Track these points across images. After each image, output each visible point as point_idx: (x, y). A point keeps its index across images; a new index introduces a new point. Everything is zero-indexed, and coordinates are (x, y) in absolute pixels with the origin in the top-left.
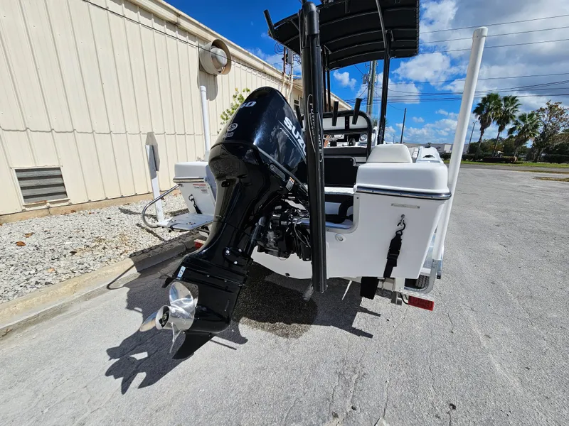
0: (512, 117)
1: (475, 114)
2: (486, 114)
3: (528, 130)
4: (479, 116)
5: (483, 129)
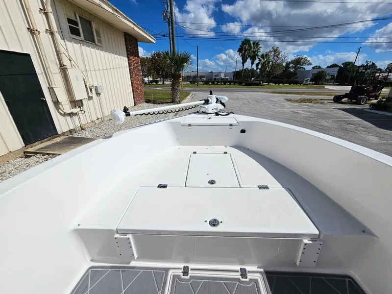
0: (258, 55)
1: (238, 53)
2: (245, 52)
3: (265, 65)
4: (241, 54)
5: (243, 63)
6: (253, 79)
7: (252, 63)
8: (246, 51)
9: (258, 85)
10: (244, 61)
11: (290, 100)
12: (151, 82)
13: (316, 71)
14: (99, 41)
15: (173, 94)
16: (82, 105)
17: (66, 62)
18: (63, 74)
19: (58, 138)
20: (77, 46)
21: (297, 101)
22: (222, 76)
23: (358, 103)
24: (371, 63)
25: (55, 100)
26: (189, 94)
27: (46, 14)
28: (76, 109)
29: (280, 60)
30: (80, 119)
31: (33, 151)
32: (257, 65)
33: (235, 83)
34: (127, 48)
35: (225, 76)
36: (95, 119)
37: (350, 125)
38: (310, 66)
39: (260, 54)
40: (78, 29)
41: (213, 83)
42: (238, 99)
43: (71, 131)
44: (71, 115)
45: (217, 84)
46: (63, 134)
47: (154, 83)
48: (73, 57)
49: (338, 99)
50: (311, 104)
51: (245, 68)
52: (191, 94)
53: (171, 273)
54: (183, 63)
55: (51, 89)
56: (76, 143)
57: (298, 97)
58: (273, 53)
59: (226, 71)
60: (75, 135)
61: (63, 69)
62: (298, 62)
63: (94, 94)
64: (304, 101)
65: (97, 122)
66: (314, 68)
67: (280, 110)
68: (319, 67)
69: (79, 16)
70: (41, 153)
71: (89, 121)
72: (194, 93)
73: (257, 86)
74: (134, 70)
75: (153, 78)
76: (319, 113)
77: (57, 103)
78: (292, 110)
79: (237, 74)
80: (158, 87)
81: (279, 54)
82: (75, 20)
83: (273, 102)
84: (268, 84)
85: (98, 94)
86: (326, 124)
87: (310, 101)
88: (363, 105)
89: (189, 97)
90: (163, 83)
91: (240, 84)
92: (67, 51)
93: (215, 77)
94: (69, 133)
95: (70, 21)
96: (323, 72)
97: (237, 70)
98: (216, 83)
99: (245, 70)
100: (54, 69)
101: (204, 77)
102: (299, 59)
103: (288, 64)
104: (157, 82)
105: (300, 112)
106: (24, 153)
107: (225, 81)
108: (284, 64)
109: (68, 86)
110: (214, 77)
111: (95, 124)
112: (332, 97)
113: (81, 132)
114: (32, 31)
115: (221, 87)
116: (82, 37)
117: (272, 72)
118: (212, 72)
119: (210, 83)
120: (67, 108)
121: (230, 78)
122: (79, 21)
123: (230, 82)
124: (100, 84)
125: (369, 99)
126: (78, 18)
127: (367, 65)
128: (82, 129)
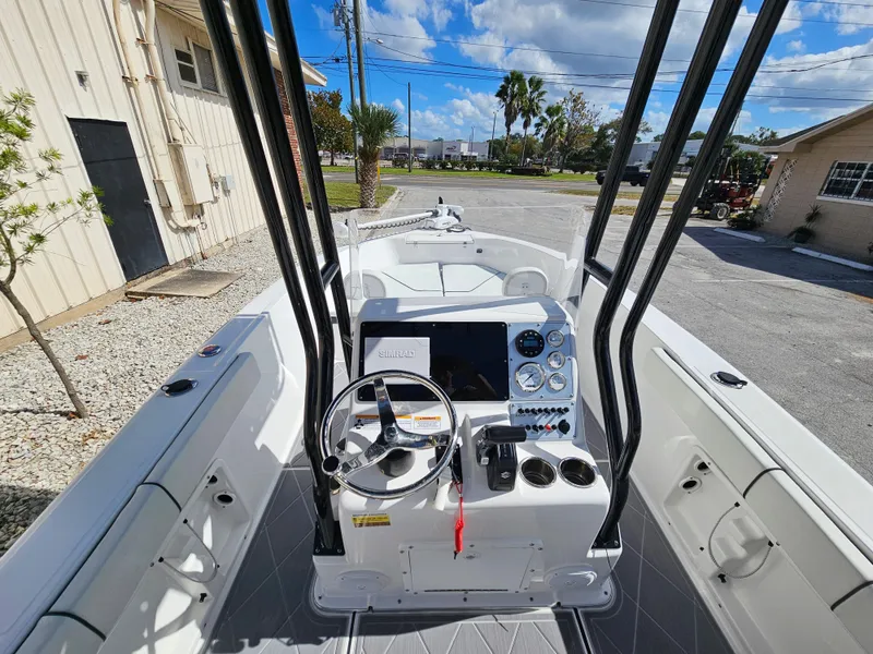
0: (539, 108)
1: (498, 99)
2: (511, 101)
3: (555, 129)
4: (503, 102)
5: (508, 125)
6: (528, 160)
7: (526, 125)
8: (513, 97)
9: (539, 173)
10: (510, 119)
15: (362, 193)
16: (203, 213)
17: (178, 135)
18: (174, 157)
19: (170, 272)
20: (191, 101)
22: (465, 150)
23: (713, 217)
24: (769, 133)
25: (165, 203)
26: (393, 190)
27: (146, 48)
28: (194, 220)
29: (586, 121)
30: (199, 239)
31: (141, 291)
32: (538, 127)
33: (490, 166)
35: (471, 150)
36: (222, 239)
37: (680, 255)
38: (649, 135)
39: (544, 106)
40: (193, 69)
41: (444, 167)
43: (188, 261)
44: (187, 230)
45: (452, 169)
46: (178, 265)
48: (186, 122)
51: (512, 133)
52: (397, 192)
54: (383, 131)
55: (159, 184)
58: (571, 104)
59: (471, 137)
60: (196, 267)
61: (175, 149)
63: (220, 193)
65: (226, 245)
66: (655, 139)
69: (194, 45)
70: (156, 295)
71: (214, 243)
72: (403, 188)
73: (538, 175)
77: (167, 209)
79: (496, 147)
81: (583, 108)
82: (188, 52)
83: (562, 213)
84: (561, 172)
85: (226, 192)
88: (720, 220)
89: (393, 198)
90: (333, 163)
91: (502, 169)
92: (176, 110)
93: (448, 153)
94: (184, 263)
95: (181, 55)
97: (498, 137)
98: (450, 166)
99: (513, 137)
100: (161, 147)
101: (423, 150)
103: (603, 129)
106: (126, 294)
107: (468, 163)
108: (596, 129)
109: (182, 178)
110: (445, 152)
111: (224, 249)
112: (672, 204)
113: (204, 262)
114: (128, 81)
115: (459, 177)
116: (199, 85)
117: (569, 145)
118: (440, 140)
119: (437, 167)
120: (181, 216)
121: (481, 154)
122: (193, 53)
123: (481, 166)
124: (229, 174)
125: (732, 211)
126: (191, 47)
127: (761, 136)
128: (204, 258)
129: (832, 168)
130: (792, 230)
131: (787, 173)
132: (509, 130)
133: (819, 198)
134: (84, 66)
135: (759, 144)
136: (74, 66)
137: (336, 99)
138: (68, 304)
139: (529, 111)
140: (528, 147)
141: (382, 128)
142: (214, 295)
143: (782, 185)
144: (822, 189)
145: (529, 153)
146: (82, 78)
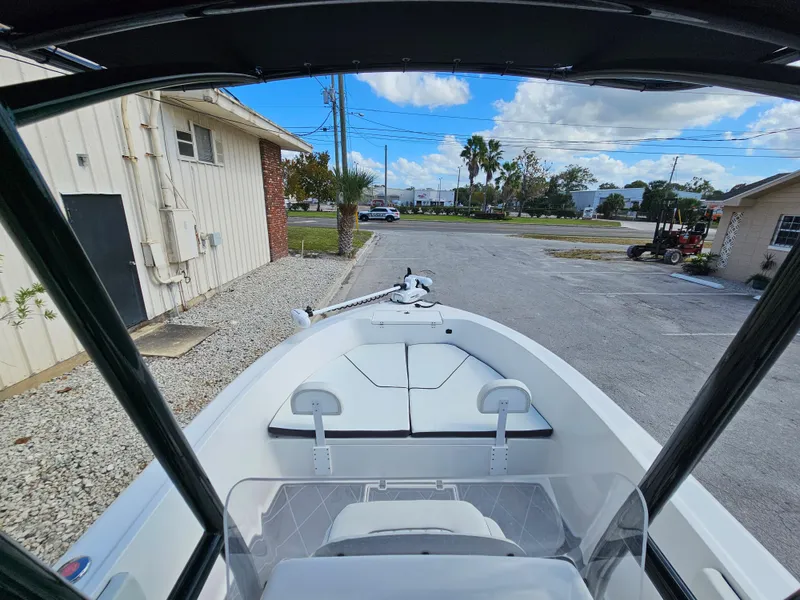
0: (498, 164)
2: (474, 158)
3: (512, 181)
5: (471, 177)
6: (490, 206)
7: (489, 177)
8: (475, 156)
10: (473, 171)
11: (553, 253)
12: (295, 206)
13: (606, 194)
14: (221, 159)
15: (341, 240)
16: (188, 268)
17: (170, 201)
18: (164, 221)
19: (148, 327)
21: (565, 255)
22: (434, 196)
23: (667, 261)
24: (702, 182)
25: (150, 263)
26: (370, 235)
27: (149, 130)
28: (178, 276)
29: (539, 174)
30: (181, 292)
32: (498, 180)
33: (456, 211)
34: (263, 164)
35: (439, 197)
36: (204, 290)
37: (644, 304)
38: (594, 184)
39: (502, 162)
40: (191, 146)
41: (415, 212)
42: (462, 247)
43: (167, 314)
44: (170, 285)
45: (422, 214)
46: (156, 319)
47: (300, 209)
49: (635, 253)
50: (589, 262)
51: (475, 182)
52: (373, 236)
53: (367, 486)
54: (361, 189)
55: (145, 246)
56: (181, 337)
57: (568, 245)
58: (525, 160)
59: (440, 186)
60: (175, 321)
61: (165, 212)
62: (572, 175)
63: (208, 249)
64: (575, 254)
65: (208, 296)
66: (602, 187)
67: (532, 272)
68: (612, 187)
69: (194, 125)
71: (196, 295)
72: (379, 232)
73: (498, 219)
74: (274, 200)
75: (298, 199)
76: (597, 280)
77: (152, 267)
78: (554, 273)
79: (461, 194)
80: (308, 218)
81: (536, 163)
82: (188, 132)
83: (525, 257)
84: (519, 216)
85: (213, 246)
86: (604, 301)
87: (588, 254)
88: (674, 264)
89: (368, 242)
90: (318, 210)
91: (467, 214)
92: (172, 180)
93: (419, 200)
94: (163, 317)
95: (180, 135)
96: (617, 196)
97: (462, 185)
98: (420, 211)
99: (476, 186)
100: (151, 212)
101: (397, 197)
102: (573, 171)
103: (554, 180)
104: (305, 207)
105: (566, 277)
107: (437, 208)
108: (548, 180)
109: (169, 238)
110: (417, 199)
111: (206, 299)
112: (626, 248)
113: (183, 315)
114: (127, 160)
115: (429, 220)
116: (196, 158)
117: (526, 193)
118: (413, 188)
119: (410, 212)
120: (165, 274)
121: (449, 201)
122: (193, 133)
123: (448, 211)
124: (217, 230)
125: (685, 255)
126: (192, 128)
127: (695, 184)
128: (185, 310)
129: (779, 221)
130: (748, 278)
131: (735, 224)
132: (472, 182)
133: (770, 247)
134: (86, 149)
135: (695, 190)
136: (76, 150)
137: (325, 158)
138: (31, 371)
139: (490, 167)
140: (489, 195)
141: (361, 187)
142: (183, 354)
143: (732, 235)
144: (772, 240)
145: (490, 200)
146: (82, 160)
